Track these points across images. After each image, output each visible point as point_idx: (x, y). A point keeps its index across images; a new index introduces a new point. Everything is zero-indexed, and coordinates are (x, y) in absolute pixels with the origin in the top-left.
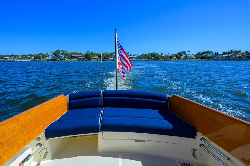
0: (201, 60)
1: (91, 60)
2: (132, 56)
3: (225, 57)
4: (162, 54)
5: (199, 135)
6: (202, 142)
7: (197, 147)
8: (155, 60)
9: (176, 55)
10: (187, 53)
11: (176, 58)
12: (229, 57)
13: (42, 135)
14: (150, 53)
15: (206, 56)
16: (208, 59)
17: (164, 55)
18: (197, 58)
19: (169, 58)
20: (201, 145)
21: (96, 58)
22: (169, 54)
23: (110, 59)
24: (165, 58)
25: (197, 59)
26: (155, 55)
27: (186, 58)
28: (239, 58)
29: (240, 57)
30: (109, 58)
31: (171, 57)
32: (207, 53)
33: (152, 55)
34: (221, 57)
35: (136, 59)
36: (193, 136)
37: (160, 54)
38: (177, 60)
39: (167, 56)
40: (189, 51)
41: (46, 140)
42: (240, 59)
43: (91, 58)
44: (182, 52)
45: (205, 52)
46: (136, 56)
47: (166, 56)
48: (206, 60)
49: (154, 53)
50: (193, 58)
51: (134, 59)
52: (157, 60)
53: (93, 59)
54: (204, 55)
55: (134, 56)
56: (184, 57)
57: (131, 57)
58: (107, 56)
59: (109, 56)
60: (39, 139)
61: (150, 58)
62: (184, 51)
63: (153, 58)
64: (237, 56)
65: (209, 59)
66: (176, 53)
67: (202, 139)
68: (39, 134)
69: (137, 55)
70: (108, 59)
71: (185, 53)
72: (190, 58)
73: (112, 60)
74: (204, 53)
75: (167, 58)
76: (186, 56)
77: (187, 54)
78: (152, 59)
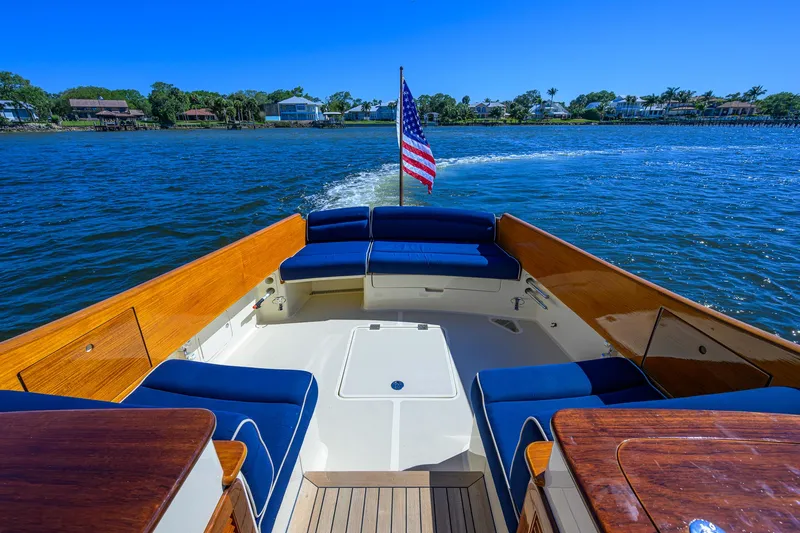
0: (587, 123)
1: (172, 123)
2: (359, 109)
3: (651, 112)
4: (466, 100)
5: (525, 274)
6: (530, 286)
7: (521, 294)
8: (443, 123)
9: (512, 106)
10: (545, 97)
11: (513, 115)
12: (661, 112)
13: (276, 275)
14: (427, 97)
15: (601, 109)
16: (606, 119)
17: (472, 104)
18: (575, 116)
19: (489, 116)
20: (528, 290)
21: (202, 118)
22: (487, 101)
23: (269, 119)
24: (478, 117)
25: (576, 120)
26: (442, 105)
27: (544, 116)
28: (684, 115)
29: (689, 114)
30: (262, 114)
31: (496, 113)
32: (599, 97)
33: (431, 104)
34: (639, 113)
35: (374, 122)
36: (514, 275)
37: (459, 100)
38: (515, 124)
39: (484, 108)
40: (552, 92)
41: (282, 283)
42: (689, 119)
43: (172, 116)
44: (529, 93)
45: (596, 95)
46: (373, 109)
47: (478, 108)
48: (600, 124)
49: (440, 96)
50: (560, 116)
51: (368, 120)
52: (452, 124)
53: (182, 123)
54: (594, 106)
55: (366, 106)
56: (536, 111)
57: (356, 113)
58: (250, 105)
59: (262, 107)
60: (270, 280)
61: (426, 116)
62: (534, 92)
63: (435, 114)
64: (681, 110)
65: (609, 118)
66: (511, 99)
67: (529, 280)
68: (270, 273)
69: (380, 102)
70: (258, 118)
71: (539, 97)
72: (555, 116)
73: (276, 125)
74: (592, 98)
75: (483, 117)
76: (541, 110)
77: (545, 102)
78: (431, 119)
